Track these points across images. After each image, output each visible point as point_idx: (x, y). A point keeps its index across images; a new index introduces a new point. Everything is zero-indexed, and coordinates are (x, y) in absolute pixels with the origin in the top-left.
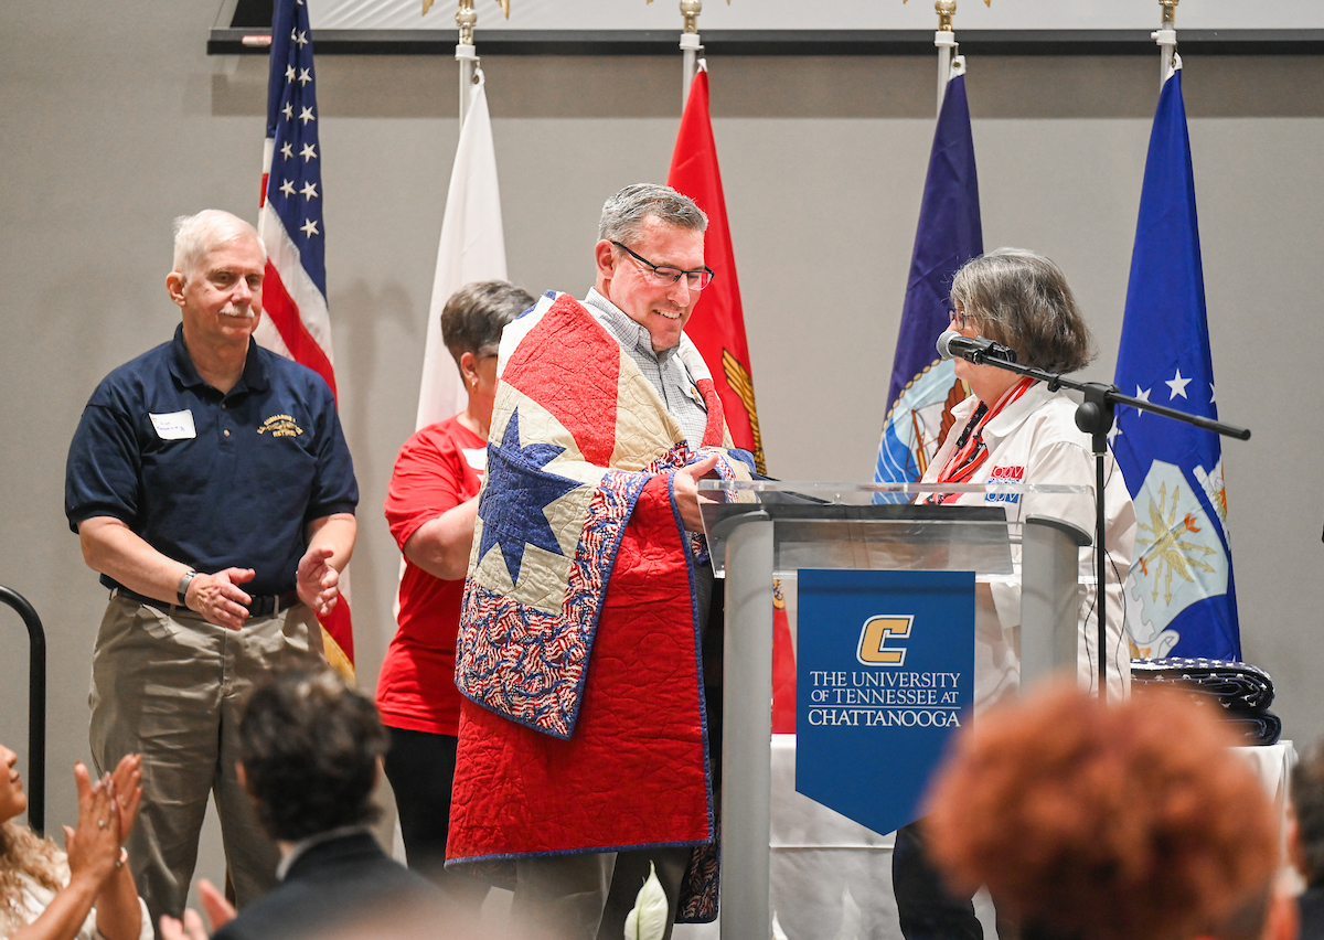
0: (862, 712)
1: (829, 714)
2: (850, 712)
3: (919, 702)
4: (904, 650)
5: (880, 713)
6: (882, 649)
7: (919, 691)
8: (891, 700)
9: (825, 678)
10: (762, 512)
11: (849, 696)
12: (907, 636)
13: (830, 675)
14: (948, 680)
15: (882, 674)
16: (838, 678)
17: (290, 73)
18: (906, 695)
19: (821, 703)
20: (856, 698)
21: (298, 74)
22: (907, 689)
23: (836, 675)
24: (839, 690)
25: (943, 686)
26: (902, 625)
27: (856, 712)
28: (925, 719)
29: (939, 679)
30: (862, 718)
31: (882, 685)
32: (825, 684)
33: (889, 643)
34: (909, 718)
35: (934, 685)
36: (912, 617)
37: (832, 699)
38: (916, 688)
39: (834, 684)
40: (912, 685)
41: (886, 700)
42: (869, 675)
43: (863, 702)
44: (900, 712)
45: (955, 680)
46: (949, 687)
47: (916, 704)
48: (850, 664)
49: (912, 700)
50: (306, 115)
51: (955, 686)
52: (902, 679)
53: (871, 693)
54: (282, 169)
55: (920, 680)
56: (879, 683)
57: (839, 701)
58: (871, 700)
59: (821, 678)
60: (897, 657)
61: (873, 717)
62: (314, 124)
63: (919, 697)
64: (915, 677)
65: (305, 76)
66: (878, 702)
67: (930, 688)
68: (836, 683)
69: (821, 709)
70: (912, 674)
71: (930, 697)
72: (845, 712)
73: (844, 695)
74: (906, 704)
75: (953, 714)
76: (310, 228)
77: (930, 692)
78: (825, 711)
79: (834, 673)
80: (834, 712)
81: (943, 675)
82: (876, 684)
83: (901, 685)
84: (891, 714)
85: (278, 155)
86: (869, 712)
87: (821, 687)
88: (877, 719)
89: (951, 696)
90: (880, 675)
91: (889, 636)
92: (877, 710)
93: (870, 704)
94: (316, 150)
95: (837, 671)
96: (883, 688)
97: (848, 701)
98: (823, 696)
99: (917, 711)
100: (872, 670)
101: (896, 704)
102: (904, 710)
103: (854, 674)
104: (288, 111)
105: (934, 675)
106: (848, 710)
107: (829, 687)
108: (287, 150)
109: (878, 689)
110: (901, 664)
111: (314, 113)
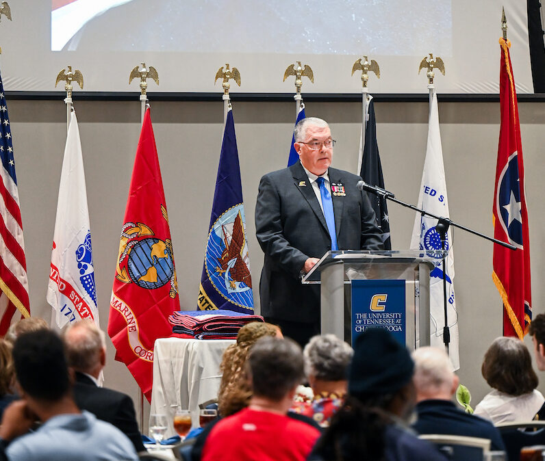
1: (362, 328)
3: (389, 323)
4: (385, 306)
6: (378, 306)
7: (389, 320)
8: (381, 322)
9: (361, 316)
11: (368, 322)
12: (385, 301)
14: (398, 315)
16: (365, 316)
18: (385, 321)
19: (359, 324)
22: (386, 319)
24: (365, 320)
25: (396, 317)
26: (383, 298)
28: (391, 328)
33: (380, 304)
36: (387, 295)
37: (363, 323)
38: (388, 318)
41: (379, 323)
43: (372, 324)
46: (398, 318)
48: (367, 310)
51: (400, 317)
52: (384, 316)
53: (375, 320)
55: (390, 316)
56: (377, 317)
57: (365, 324)
59: (359, 316)
60: (382, 308)
67: (393, 318)
69: (359, 326)
70: (387, 314)
71: (393, 321)
75: (400, 327)
76: (11, 163)
80: (364, 327)
81: (396, 314)
87: (359, 319)
89: (399, 321)
90: (377, 315)
91: (380, 301)
94: (10, 135)
95: (364, 314)
96: (378, 319)
98: (360, 321)
99: (389, 326)
100: (375, 313)
103: (369, 314)
105: (394, 314)
107: (362, 319)
110: (384, 311)
111: (9, 121)
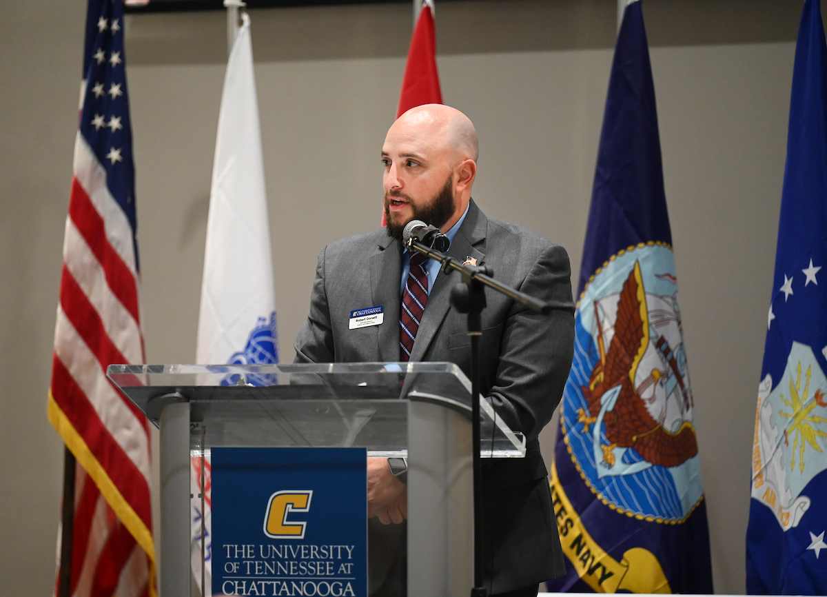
0: (269, 583)
1: (240, 584)
2: (259, 582)
3: (318, 573)
4: (304, 524)
5: (285, 584)
6: (285, 523)
7: (318, 563)
8: (294, 571)
9: (236, 551)
10: (177, 394)
11: (257, 568)
12: (307, 510)
13: (240, 548)
14: (344, 552)
15: (286, 546)
16: (247, 550)
17: (102, 24)
18: (307, 567)
19: (233, 574)
20: (263, 570)
21: (109, 24)
22: (308, 560)
23: (246, 548)
24: (248, 562)
25: (339, 557)
26: (302, 500)
27: (263, 583)
28: (324, 589)
29: (335, 551)
30: (269, 588)
31: (286, 557)
32: (236, 557)
33: (292, 516)
34: (310, 589)
35: (331, 557)
36: (311, 492)
37: (242, 570)
38: (316, 559)
39: (244, 557)
40: (312, 557)
41: (289, 571)
42: (274, 548)
43: (270, 574)
44: (302, 583)
45: (350, 552)
46: (345, 559)
47: (316, 575)
48: (258, 537)
49: (311, 571)
50: (115, 59)
51: (350, 557)
52: (303, 552)
53: (276, 564)
54: (94, 105)
55: (319, 552)
56: (284, 555)
57: (248, 573)
58: (276, 572)
59: (232, 550)
60: (298, 530)
61: (278, 587)
62: (121, 66)
63: (318, 568)
64: (314, 549)
65: (115, 26)
66: (283, 574)
67: (328, 559)
68: (246, 555)
69: (233, 580)
70: (312, 547)
71: (328, 568)
72: (253, 583)
73: (253, 566)
74: (307, 575)
75: (349, 584)
76: (114, 155)
77: (328, 563)
78: (236, 582)
79: (244, 546)
80: (244, 583)
81: (339, 547)
82: (281, 556)
83: (303, 557)
84: (294, 585)
85: (90, 94)
86: (275, 583)
87: (233, 560)
88: (282, 589)
89: (346, 567)
90: (284, 548)
91: (291, 510)
92: (282, 581)
93: (276, 575)
94: (124, 89)
95: (246, 544)
96: (286, 560)
97: (257, 573)
98: (235, 567)
99: (317, 582)
100: (277, 543)
101: (299, 575)
102: (305, 581)
103: (261, 546)
104: (100, 56)
105: (331, 547)
106: (256, 581)
107: (240, 559)
108: (98, 89)
109: (282, 561)
110: (302, 537)
111: (122, 57)
